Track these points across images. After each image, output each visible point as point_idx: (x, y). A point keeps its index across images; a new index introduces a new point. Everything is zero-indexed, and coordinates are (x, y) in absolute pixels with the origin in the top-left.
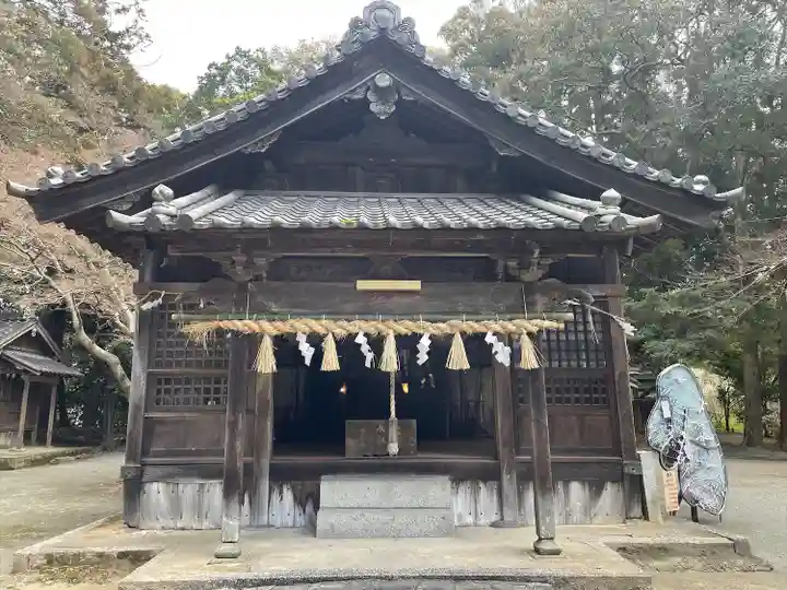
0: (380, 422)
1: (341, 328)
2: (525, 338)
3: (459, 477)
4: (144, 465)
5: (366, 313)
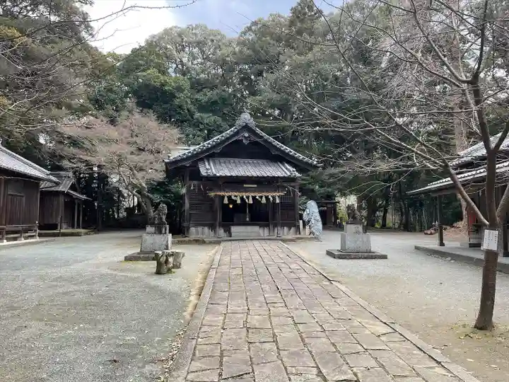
0: (242, 215)
1: (241, 195)
2: (277, 197)
3: (261, 226)
4: (190, 223)
5: (246, 191)
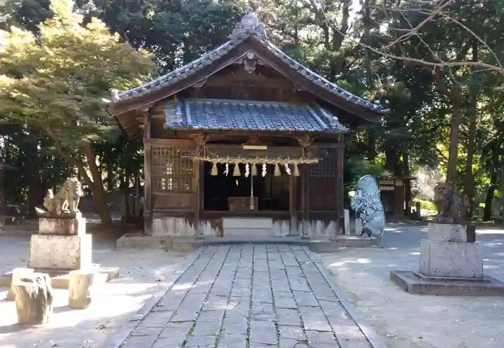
2: (297, 166)
4: (152, 212)
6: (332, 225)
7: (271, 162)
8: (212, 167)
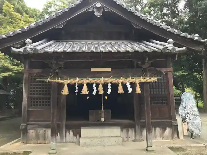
4: (27, 124)
6: (168, 131)
7: (115, 81)
8: (63, 87)
